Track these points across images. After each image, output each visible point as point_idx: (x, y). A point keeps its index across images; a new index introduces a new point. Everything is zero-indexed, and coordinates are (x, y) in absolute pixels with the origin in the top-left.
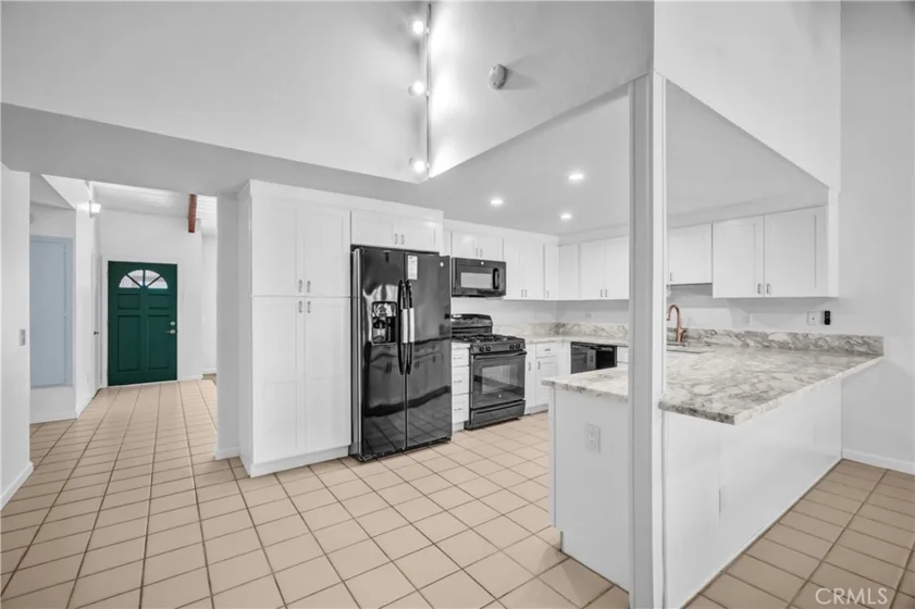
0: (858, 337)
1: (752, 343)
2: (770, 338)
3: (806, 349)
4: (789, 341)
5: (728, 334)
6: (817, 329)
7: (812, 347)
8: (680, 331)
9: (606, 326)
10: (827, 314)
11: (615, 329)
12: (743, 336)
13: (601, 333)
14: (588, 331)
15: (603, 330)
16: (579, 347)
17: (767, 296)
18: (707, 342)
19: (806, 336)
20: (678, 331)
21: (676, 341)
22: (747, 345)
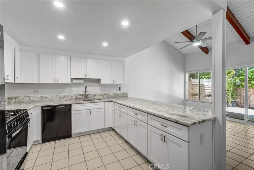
0: (125, 93)
1: (105, 97)
2: (110, 95)
3: (116, 97)
4: (113, 95)
5: (100, 95)
6: (119, 92)
7: (118, 96)
9: (49, 96)
10: (120, 88)
11: (55, 97)
12: (103, 95)
14: (36, 99)
15: (46, 98)
16: (44, 108)
17: (115, 83)
18: (93, 98)
19: (116, 94)
20: (85, 95)
21: (85, 99)
22: (104, 97)
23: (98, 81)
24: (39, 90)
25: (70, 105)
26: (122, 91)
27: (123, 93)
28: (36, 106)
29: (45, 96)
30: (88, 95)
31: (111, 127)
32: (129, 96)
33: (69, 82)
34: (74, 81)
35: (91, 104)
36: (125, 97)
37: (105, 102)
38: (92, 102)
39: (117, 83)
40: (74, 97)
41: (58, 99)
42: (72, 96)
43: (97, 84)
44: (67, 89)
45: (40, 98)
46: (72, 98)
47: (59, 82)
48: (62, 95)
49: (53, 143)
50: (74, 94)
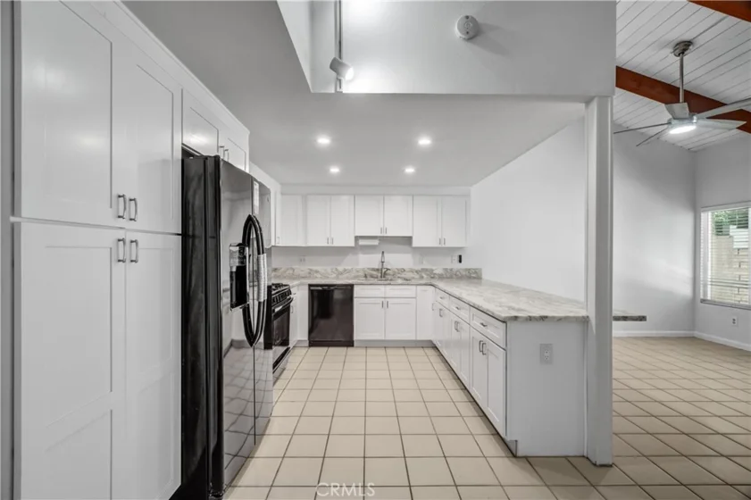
0: (472, 269)
1: (425, 276)
2: (434, 272)
3: (451, 277)
4: (443, 273)
5: (412, 271)
6: (457, 266)
7: (454, 276)
8: (384, 271)
10: (460, 257)
11: (329, 271)
12: (420, 272)
13: (315, 274)
14: (302, 274)
15: (317, 272)
16: (312, 288)
17: (444, 246)
18: (399, 277)
19: (451, 270)
20: (382, 270)
21: (382, 277)
22: (421, 276)
23: (408, 240)
24: (306, 258)
25: (352, 286)
26: (465, 264)
27: (469, 269)
28: (301, 284)
29: (315, 268)
30: (388, 269)
31: (431, 341)
32: (484, 276)
33: (352, 244)
34: (362, 242)
35: (388, 287)
36: (474, 278)
37: (418, 285)
38: (391, 285)
39: (449, 244)
40: (361, 274)
41: (335, 275)
42: (358, 271)
43: (407, 248)
44: (350, 258)
45: (307, 271)
46: (358, 274)
47: (335, 244)
48: (341, 268)
49: (323, 350)
50: (361, 266)
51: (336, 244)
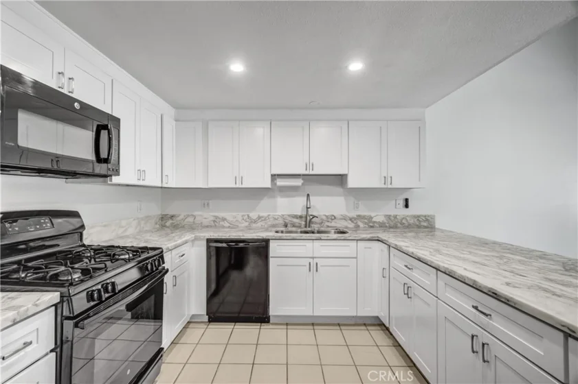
0: (423, 216)
1: (361, 225)
2: (374, 220)
3: (395, 227)
4: (385, 221)
5: (344, 218)
6: (402, 212)
7: (399, 225)
8: (309, 218)
9: (228, 215)
10: (407, 200)
11: (240, 218)
12: (355, 219)
13: (222, 223)
14: (206, 222)
15: (224, 219)
16: (211, 244)
17: (390, 186)
18: (328, 226)
19: (395, 217)
20: (306, 217)
21: (306, 227)
22: (359, 226)
23: (341, 179)
24: (211, 203)
26: (414, 210)
27: (419, 216)
28: (196, 239)
29: (221, 215)
30: (314, 217)
31: (377, 318)
32: (437, 227)
33: (268, 184)
34: (280, 182)
35: (317, 243)
36: (426, 227)
37: (357, 240)
38: (321, 239)
39: (396, 184)
40: (281, 221)
41: (247, 224)
42: (275, 219)
43: (340, 190)
44: (265, 202)
45: (212, 218)
46: (277, 222)
47: (245, 185)
48: (254, 215)
50: (279, 213)
51: (247, 184)
